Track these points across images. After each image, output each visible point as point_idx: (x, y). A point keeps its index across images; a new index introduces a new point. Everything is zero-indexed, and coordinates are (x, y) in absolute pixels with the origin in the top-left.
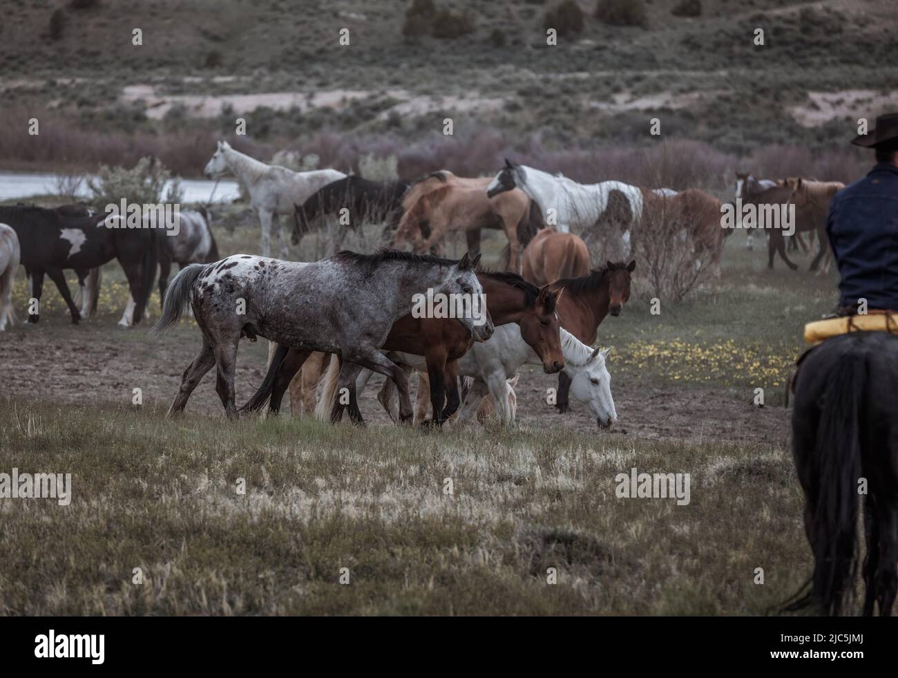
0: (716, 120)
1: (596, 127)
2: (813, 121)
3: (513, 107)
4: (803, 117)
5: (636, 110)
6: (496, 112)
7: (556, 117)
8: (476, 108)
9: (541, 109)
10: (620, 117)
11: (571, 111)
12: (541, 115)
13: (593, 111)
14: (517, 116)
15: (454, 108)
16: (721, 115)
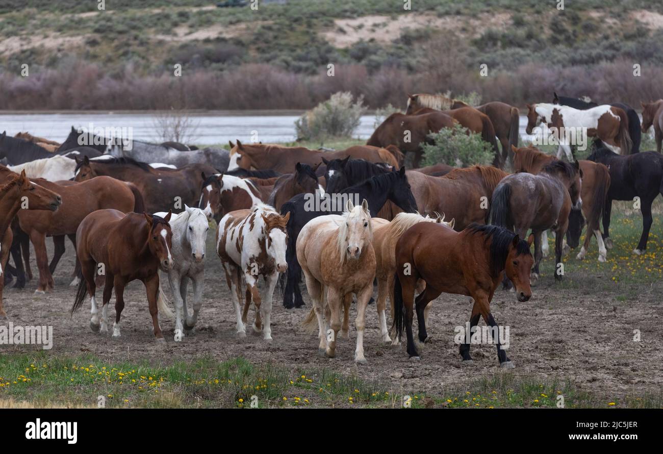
0: (262, 45)
1: (165, 56)
2: (342, 43)
3: (93, 43)
4: (334, 40)
5: (196, 40)
6: (79, 47)
7: (131, 49)
8: (62, 45)
9: (116, 43)
10: (184, 46)
11: (142, 44)
12: (118, 48)
13: (161, 42)
14: (97, 50)
15: (42, 46)
16: (267, 42)
